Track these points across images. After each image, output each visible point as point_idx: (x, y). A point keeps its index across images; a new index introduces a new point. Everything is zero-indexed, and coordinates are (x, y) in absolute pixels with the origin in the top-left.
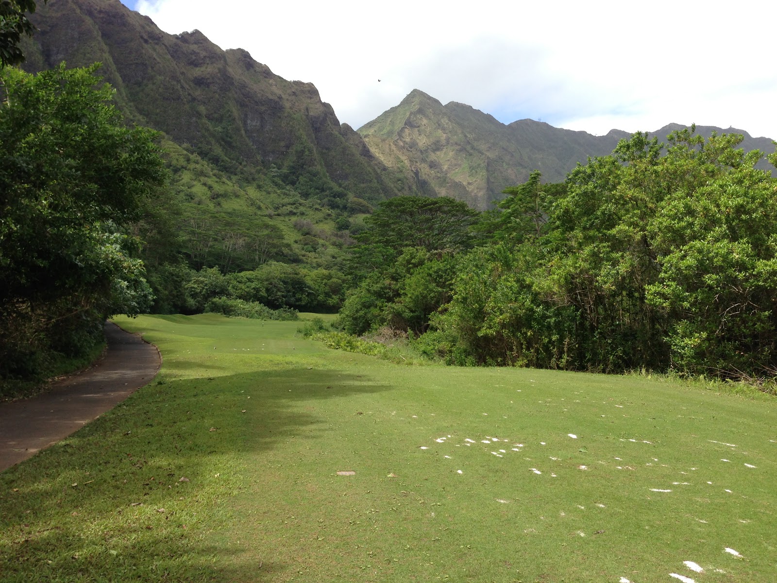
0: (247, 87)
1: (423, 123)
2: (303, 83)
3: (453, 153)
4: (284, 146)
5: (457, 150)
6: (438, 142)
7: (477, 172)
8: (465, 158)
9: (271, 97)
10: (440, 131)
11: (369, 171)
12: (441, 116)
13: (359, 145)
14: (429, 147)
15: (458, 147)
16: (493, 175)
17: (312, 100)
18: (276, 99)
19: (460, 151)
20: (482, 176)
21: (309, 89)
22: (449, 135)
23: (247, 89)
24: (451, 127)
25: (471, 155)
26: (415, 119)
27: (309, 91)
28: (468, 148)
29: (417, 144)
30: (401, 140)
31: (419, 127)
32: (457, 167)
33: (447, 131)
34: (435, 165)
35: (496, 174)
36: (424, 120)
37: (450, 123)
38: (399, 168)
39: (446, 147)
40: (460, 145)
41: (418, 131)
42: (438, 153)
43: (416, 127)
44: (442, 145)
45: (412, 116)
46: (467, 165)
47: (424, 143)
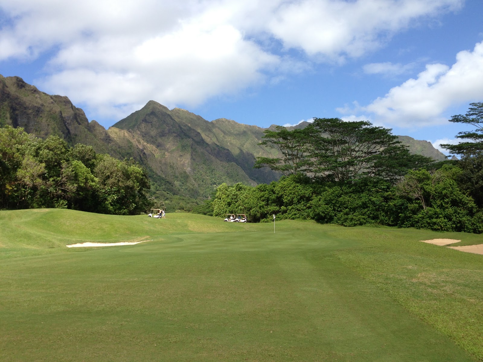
0: (19, 99)
1: (154, 121)
2: (61, 97)
3: (172, 138)
4: (44, 134)
6: (163, 131)
7: (185, 149)
8: (179, 141)
9: (35, 105)
10: (165, 125)
12: (166, 116)
13: (103, 133)
14: (158, 134)
15: (175, 135)
16: (195, 151)
17: (66, 106)
18: (39, 106)
19: (176, 136)
20: (189, 151)
21: (65, 100)
22: (170, 127)
23: (19, 100)
24: (172, 123)
25: (183, 139)
26: (149, 118)
27: (65, 101)
28: (182, 135)
29: (150, 133)
30: (139, 130)
31: (151, 122)
32: (174, 146)
33: (170, 125)
34: (161, 145)
36: (155, 118)
38: (128, 147)
39: (168, 134)
40: (176, 133)
41: (151, 125)
42: (163, 138)
43: (150, 123)
44: (166, 133)
45: (147, 117)
46: (180, 145)
47: (154, 132)
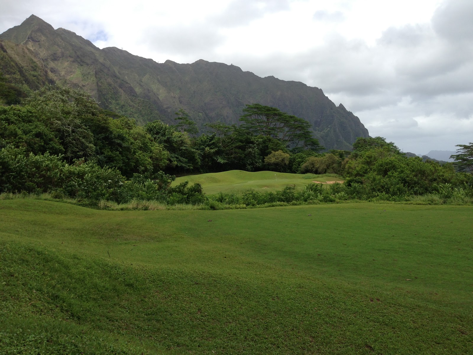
1: (42, 40)
3: (68, 63)
5: (71, 61)
6: (55, 54)
7: (88, 78)
8: (78, 67)
10: (56, 47)
11: (12, 65)
12: (54, 36)
14: (49, 57)
15: (71, 59)
16: (100, 81)
19: (74, 62)
20: (93, 81)
22: (63, 50)
24: (63, 44)
25: (82, 65)
26: (35, 35)
28: (79, 60)
29: (39, 54)
31: (39, 41)
32: (72, 73)
33: (61, 47)
34: (55, 71)
35: (102, 81)
36: (42, 37)
37: (63, 42)
38: (32, 67)
39: (61, 58)
40: (72, 58)
41: (39, 44)
42: (56, 62)
43: (37, 41)
44: (58, 57)
45: (33, 34)
46: (80, 72)
47: (45, 54)
